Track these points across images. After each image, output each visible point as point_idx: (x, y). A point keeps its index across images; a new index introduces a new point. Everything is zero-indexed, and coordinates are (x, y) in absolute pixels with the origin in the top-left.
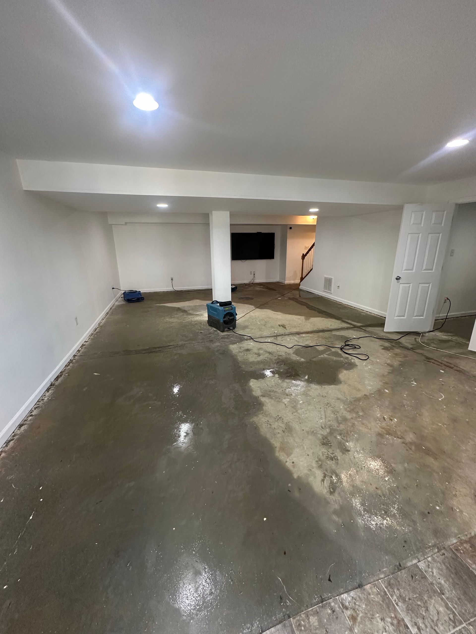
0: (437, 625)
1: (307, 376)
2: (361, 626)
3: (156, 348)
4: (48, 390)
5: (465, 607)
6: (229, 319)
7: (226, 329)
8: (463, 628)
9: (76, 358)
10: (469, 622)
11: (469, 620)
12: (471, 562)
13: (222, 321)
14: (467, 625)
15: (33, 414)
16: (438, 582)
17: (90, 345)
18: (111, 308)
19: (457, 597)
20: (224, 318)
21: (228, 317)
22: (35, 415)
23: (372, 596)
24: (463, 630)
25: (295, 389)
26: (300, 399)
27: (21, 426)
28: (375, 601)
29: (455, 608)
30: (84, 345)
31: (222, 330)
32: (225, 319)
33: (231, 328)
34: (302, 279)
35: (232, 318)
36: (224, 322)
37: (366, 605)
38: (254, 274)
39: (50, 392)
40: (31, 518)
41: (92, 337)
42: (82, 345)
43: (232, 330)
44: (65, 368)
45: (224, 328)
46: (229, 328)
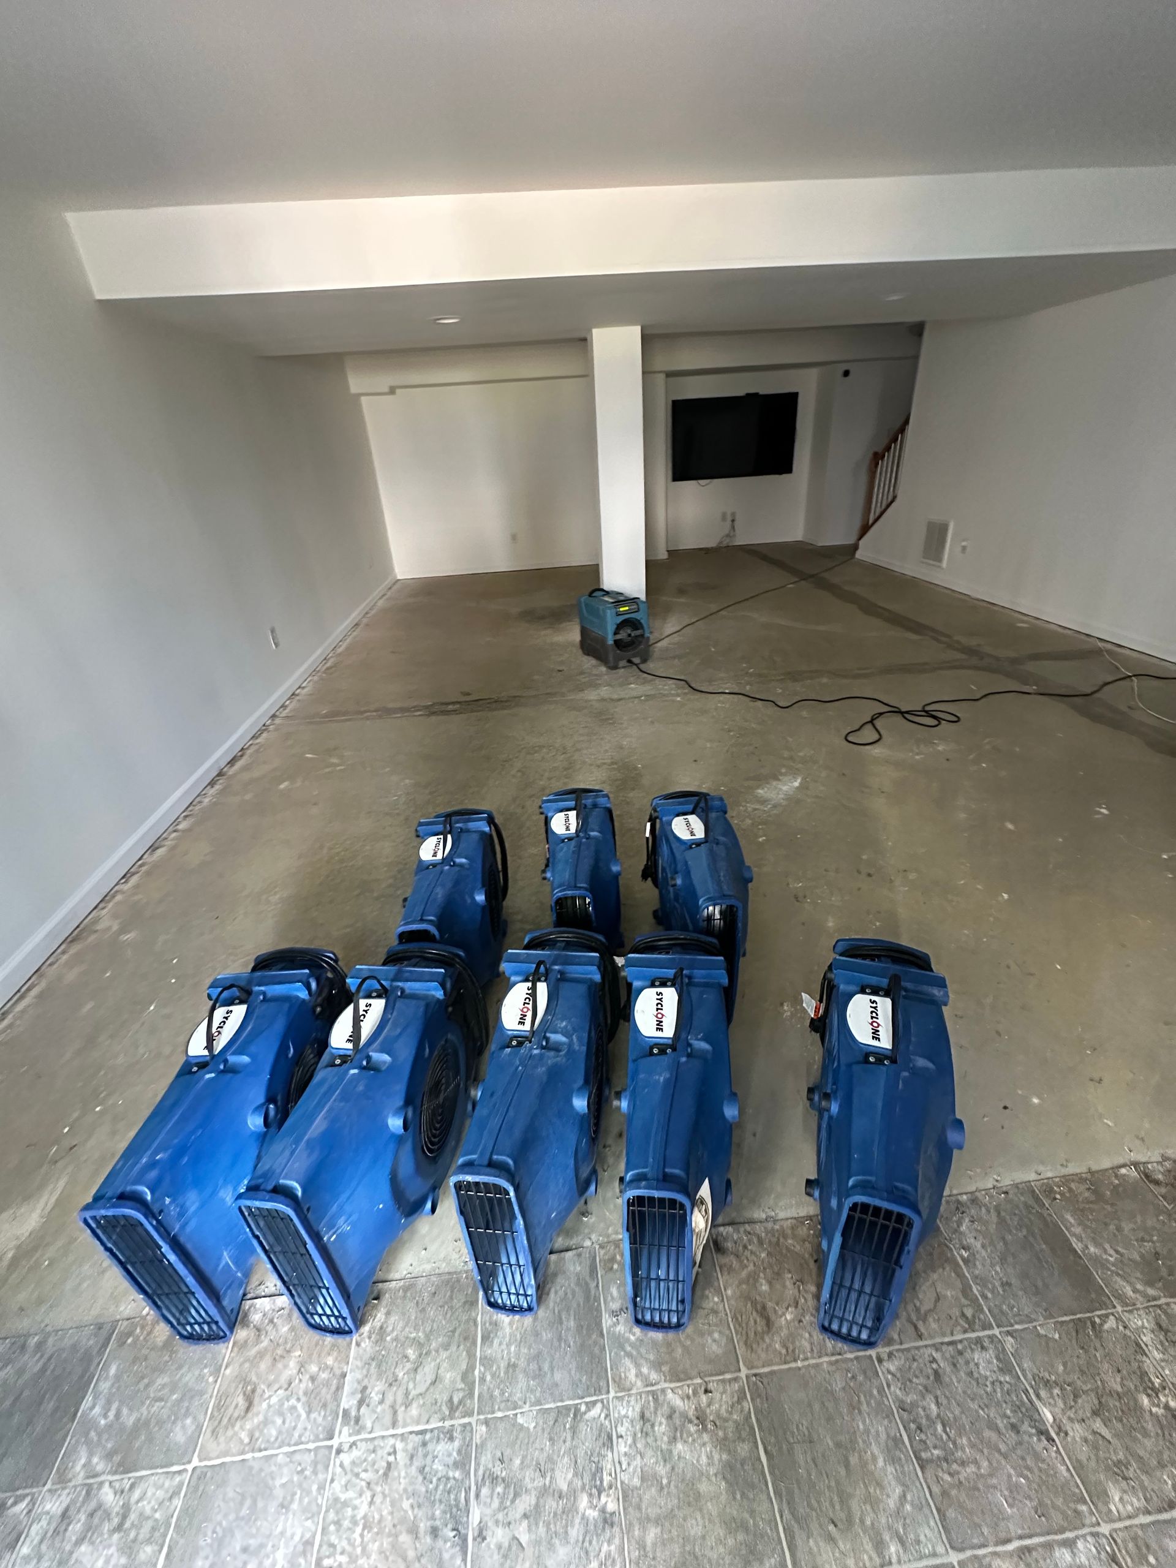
0: (924, 1320)
1: (799, 780)
2: (744, 1286)
3: (448, 704)
4: (212, 784)
5: (1012, 1302)
6: (629, 635)
7: (623, 663)
8: (989, 1337)
9: (277, 721)
10: (1009, 1328)
11: (1012, 1325)
12: (1072, 1221)
13: (610, 642)
14: (1000, 1333)
15: (180, 827)
16: (965, 1242)
17: (311, 695)
18: (367, 613)
19: (1000, 1279)
20: (615, 634)
21: (629, 631)
22: (184, 831)
23: (790, 1241)
24: (986, 1340)
25: (755, 809)
26: (761, 832)
27: (153, 848)
28: (793, 1251)
29: (985, 1297)
30: (297, 695)
31: (612, 664)
32: (618, 637)
33: (636, 660)
34: (865, 529)
35: (638, 632)
36: (618, 643)
37: (769, 1254)
38: (733, 521)
39: (217, 787)
40: (152, 1008)
41: (316, 678)
42: (293, 694)
43: (636, 665)
44: (250, 742)
45: (618, 659)
46: (630, 661)
